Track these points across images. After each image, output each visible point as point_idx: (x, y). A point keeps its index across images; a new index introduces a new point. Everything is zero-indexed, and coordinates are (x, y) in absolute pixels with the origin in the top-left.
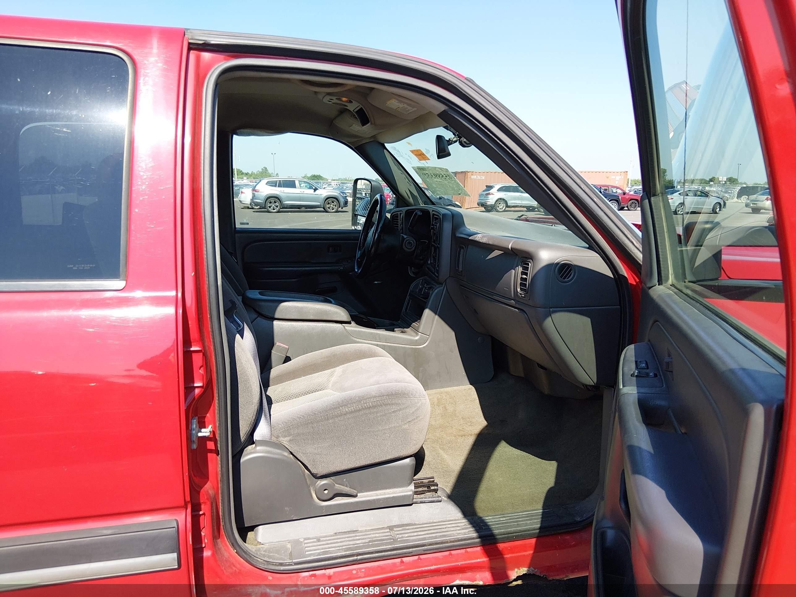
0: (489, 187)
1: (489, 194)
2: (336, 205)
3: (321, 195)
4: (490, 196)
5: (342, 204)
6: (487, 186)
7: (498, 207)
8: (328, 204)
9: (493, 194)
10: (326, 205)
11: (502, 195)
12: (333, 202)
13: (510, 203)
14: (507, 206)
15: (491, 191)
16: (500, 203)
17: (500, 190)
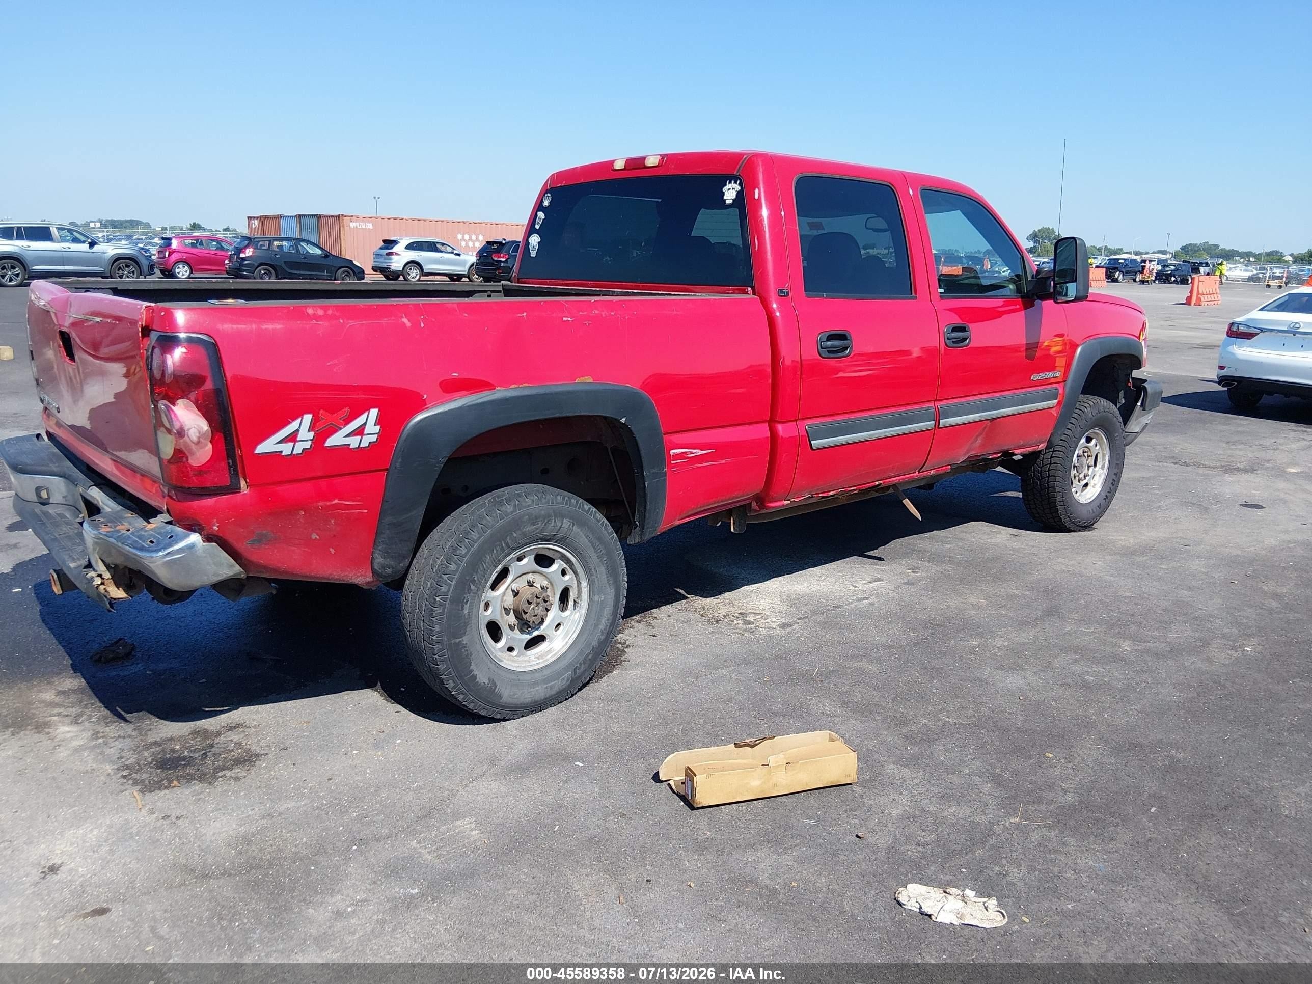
0: (389, 244)
1: (391, 254)
2: (133, 272)
3: (104, 253)
4: (394, 257)
5: (145, 269)
6: (384, 241)
7: (409, 274)
8: (118, 270)
9: (397, 254)
10: (115, 270)
11: (414, 255)
12: (128, 266)
13: (427, 268)
14: (423, 274)
15: (396, 249)
16: (411, 269)
17: (410, 247)
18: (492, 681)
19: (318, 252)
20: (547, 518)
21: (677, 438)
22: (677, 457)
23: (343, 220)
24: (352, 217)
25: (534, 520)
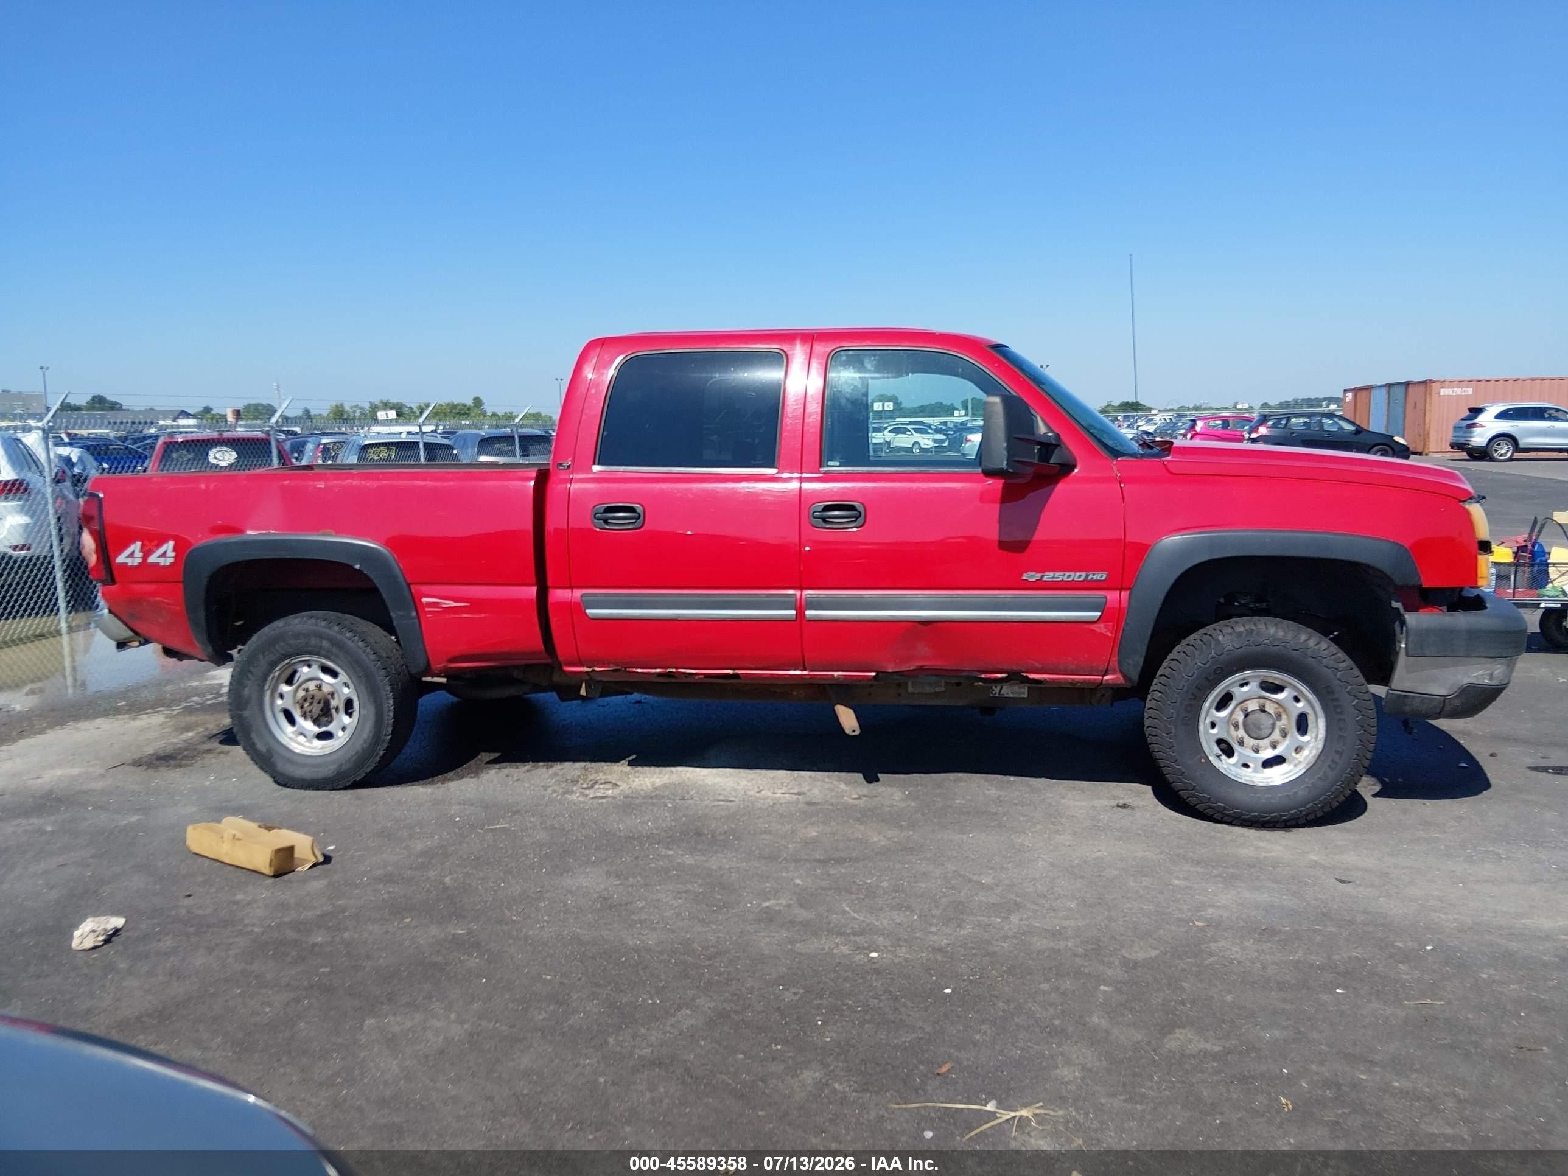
0: (1476, 412)
1: (1474, 425)
4: (1478, 430)
6: (1470, 409)
7: (1498, 451)
9: (1482, 426)
11: (1507, 426)
13: (1524, 442)
14: (1518, 450)
15: (1481, 419)
16: (1499, 444)
17: (1502, 415)
18: (269, 751)
19: (1352, 428)
20: (307, 635)
21: (424, 589)
22: (430, 604)
23: (1431, 386)
24: (1444, 381)
25: (297, 636)
